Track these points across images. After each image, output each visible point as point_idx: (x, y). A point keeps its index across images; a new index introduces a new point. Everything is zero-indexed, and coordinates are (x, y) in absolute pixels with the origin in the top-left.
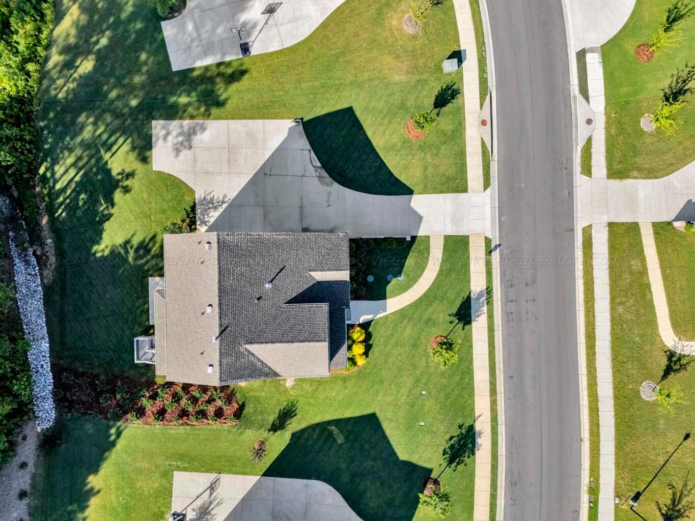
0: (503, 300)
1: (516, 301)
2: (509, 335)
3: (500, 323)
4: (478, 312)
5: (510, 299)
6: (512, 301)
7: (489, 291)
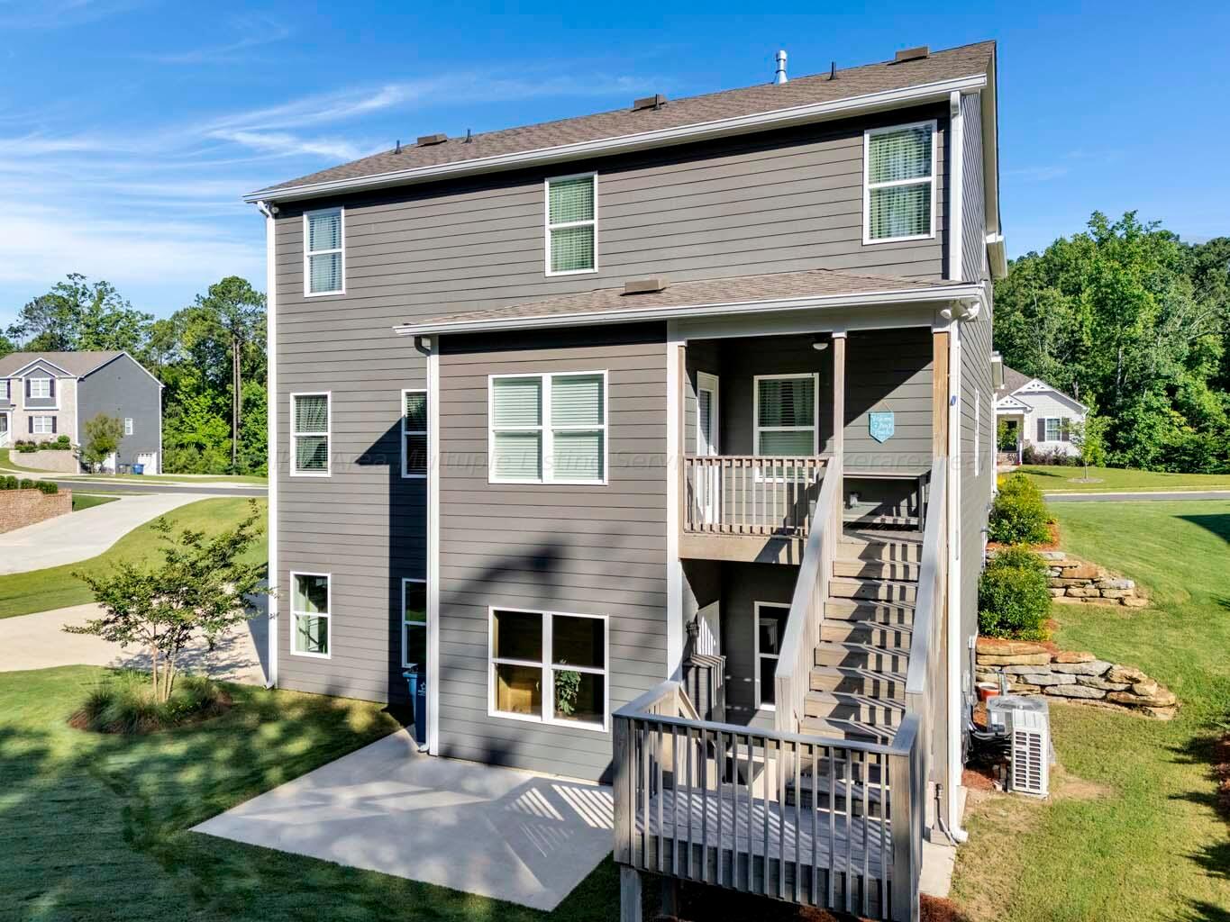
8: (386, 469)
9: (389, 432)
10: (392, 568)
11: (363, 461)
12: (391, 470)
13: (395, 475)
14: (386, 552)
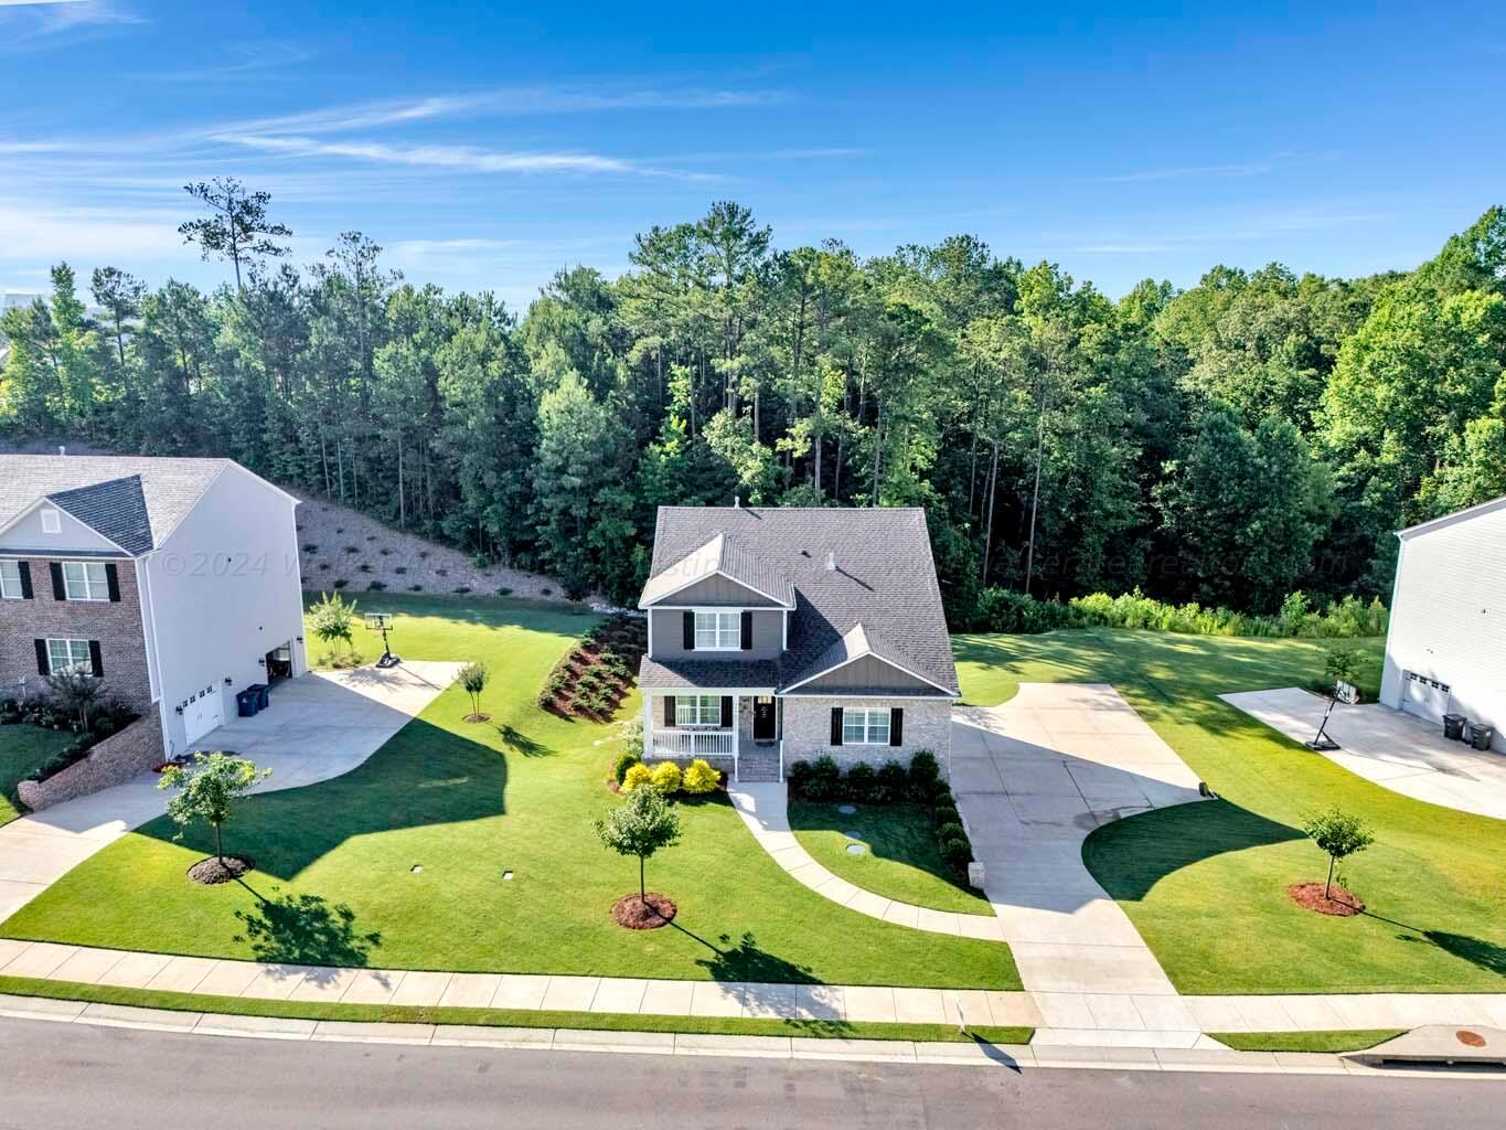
0: (792, 1066)
1: (790, 1098)
2: (654, 1072)
3: (702, 1052)
4: (757, 999)
5: (798, 1084)
6: (790, 1087)
7: (838, 1029)
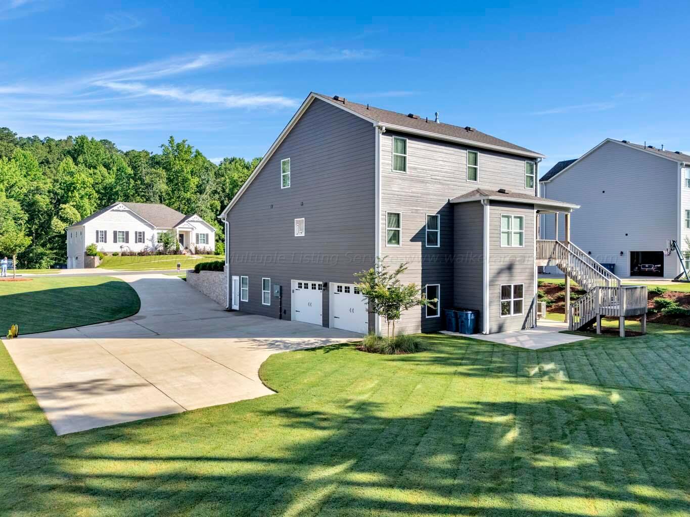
8: (420, 243)
9: (421, 229)
10: (422, 282)
11: (412, 240)
12: (422, 244)
13: (423, 246)
14: (420, 276)
